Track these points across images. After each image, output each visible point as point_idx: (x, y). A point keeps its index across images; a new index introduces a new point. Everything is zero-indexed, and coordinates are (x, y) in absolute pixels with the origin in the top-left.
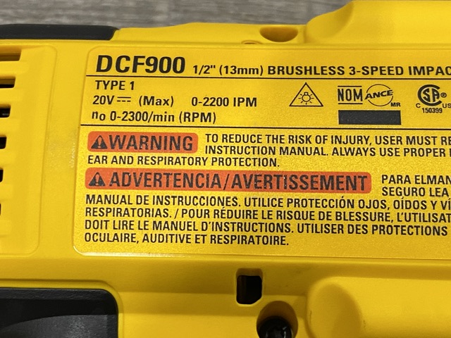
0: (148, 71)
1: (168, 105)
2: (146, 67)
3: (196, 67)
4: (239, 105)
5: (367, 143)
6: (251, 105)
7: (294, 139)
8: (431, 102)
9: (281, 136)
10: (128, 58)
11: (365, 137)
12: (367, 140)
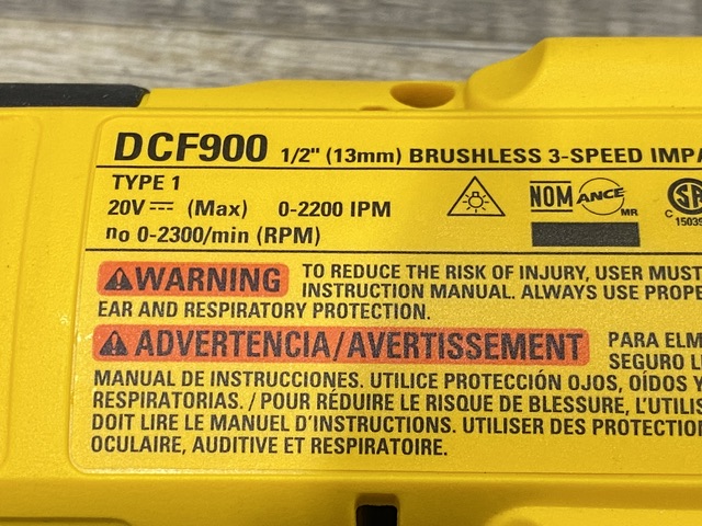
0: (203, 157)
1: (238, 215)
2: (200, 150)
3: (286, 151)
4: (360, 215)
5: (581, 278)
6: (381, 214)
7: (456, 272)
8: (692, 208)
9: (432, 267)
10: (169, 138)
11: (577, 268)
12: (581, 273)
